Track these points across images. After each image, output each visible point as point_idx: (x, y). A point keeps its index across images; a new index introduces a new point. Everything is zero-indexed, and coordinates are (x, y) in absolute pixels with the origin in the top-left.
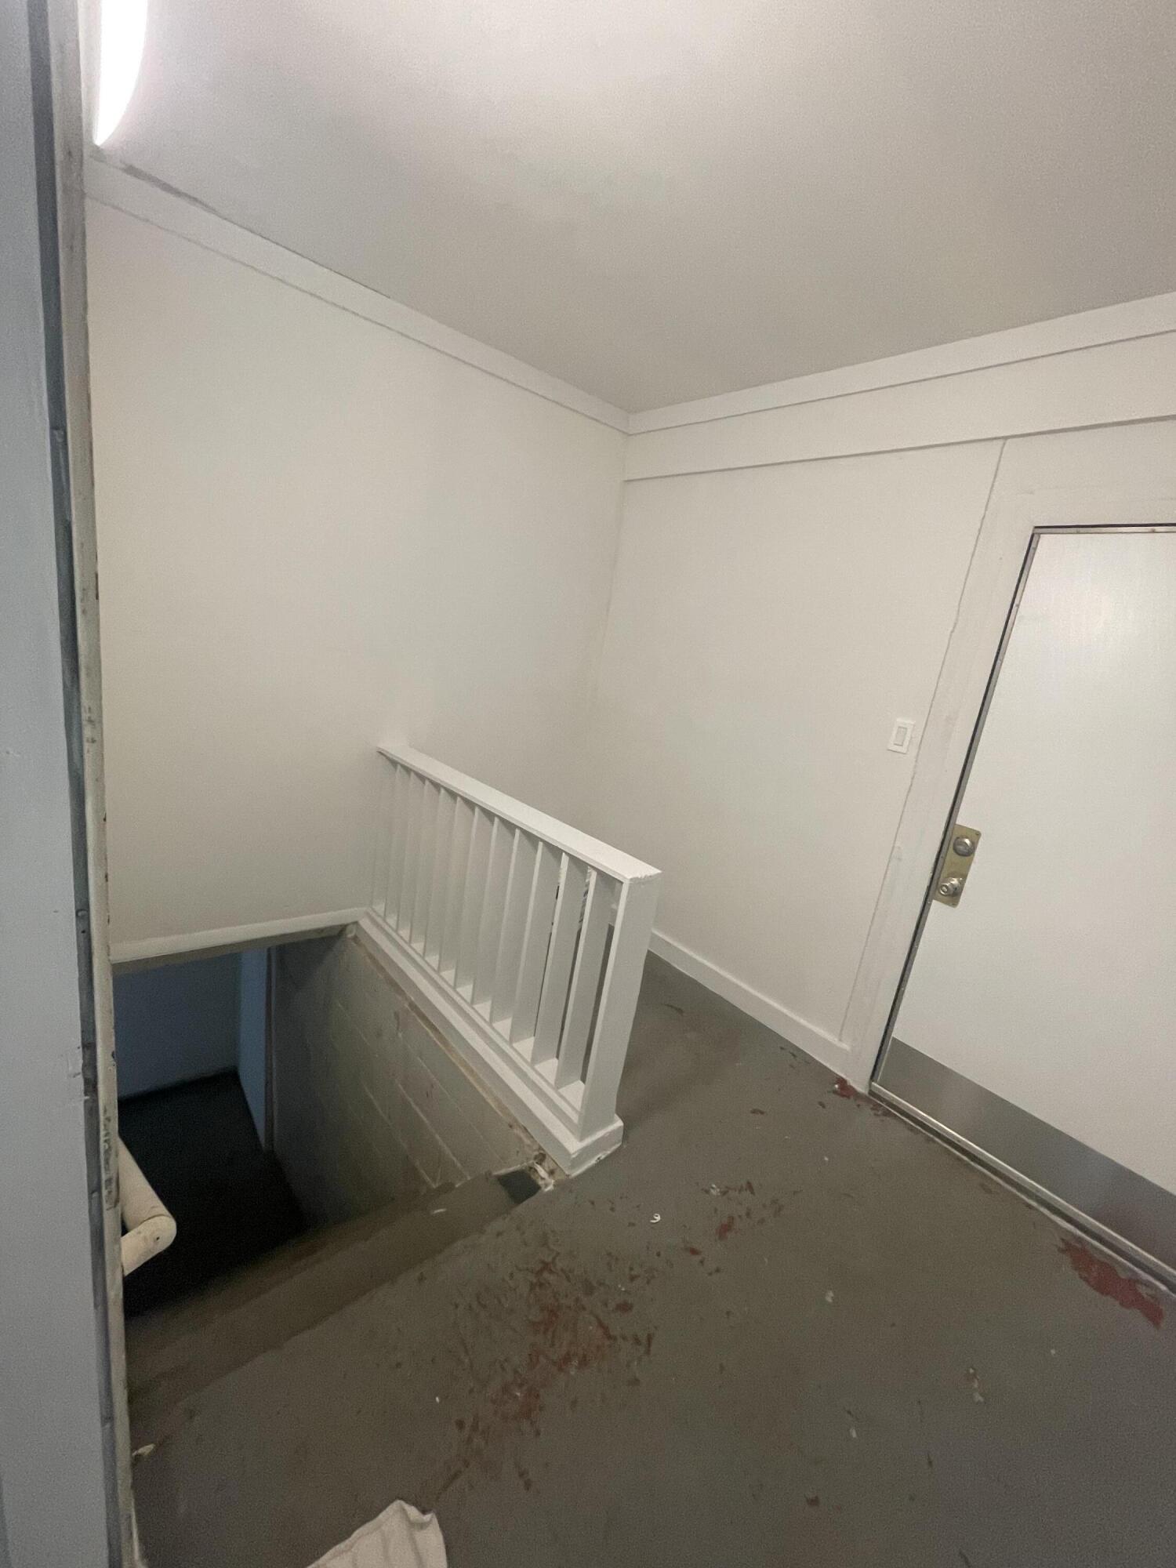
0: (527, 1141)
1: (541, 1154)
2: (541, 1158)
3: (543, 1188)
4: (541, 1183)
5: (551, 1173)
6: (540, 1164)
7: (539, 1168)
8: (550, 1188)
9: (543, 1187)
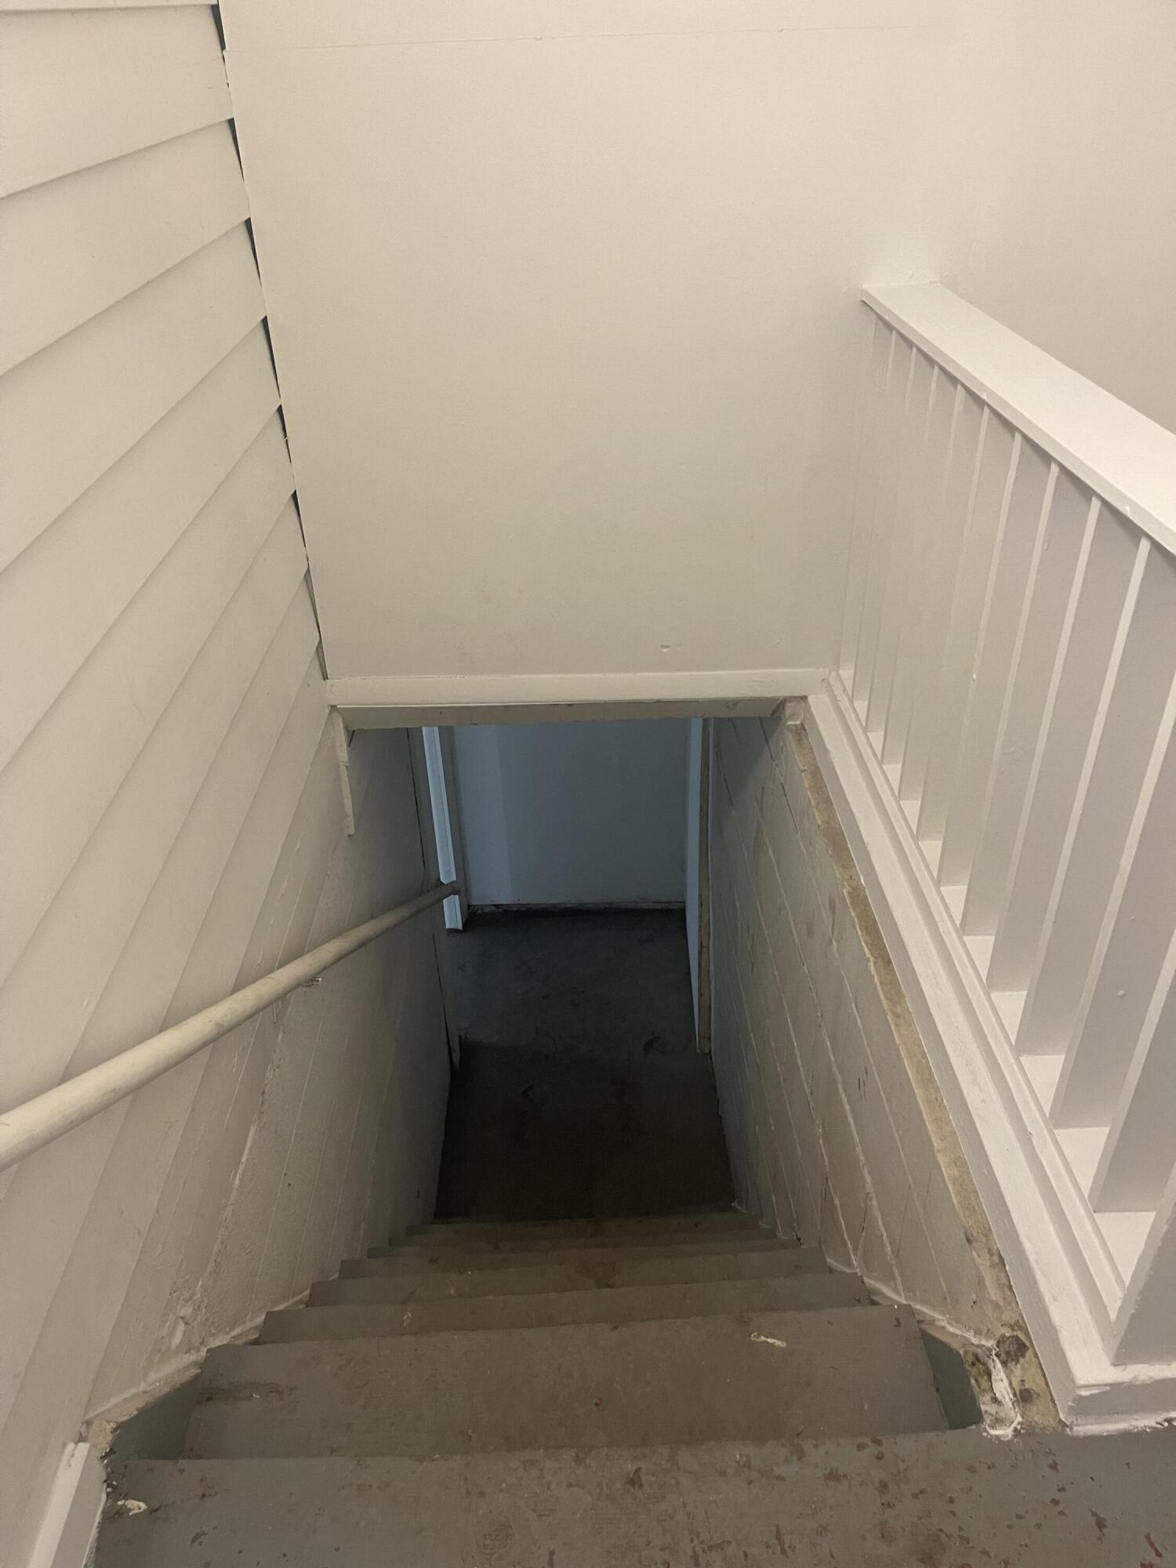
0: (993, 1292)
1: (1017, 1338)
2: (1015, 1349)
3: (986, 1424)
4: (986, 1406)
5: (1024, 1397)
6: (1004, 1363)
7: (999, 1373)
8: (1005, 1432)
9: (988, 1420)
